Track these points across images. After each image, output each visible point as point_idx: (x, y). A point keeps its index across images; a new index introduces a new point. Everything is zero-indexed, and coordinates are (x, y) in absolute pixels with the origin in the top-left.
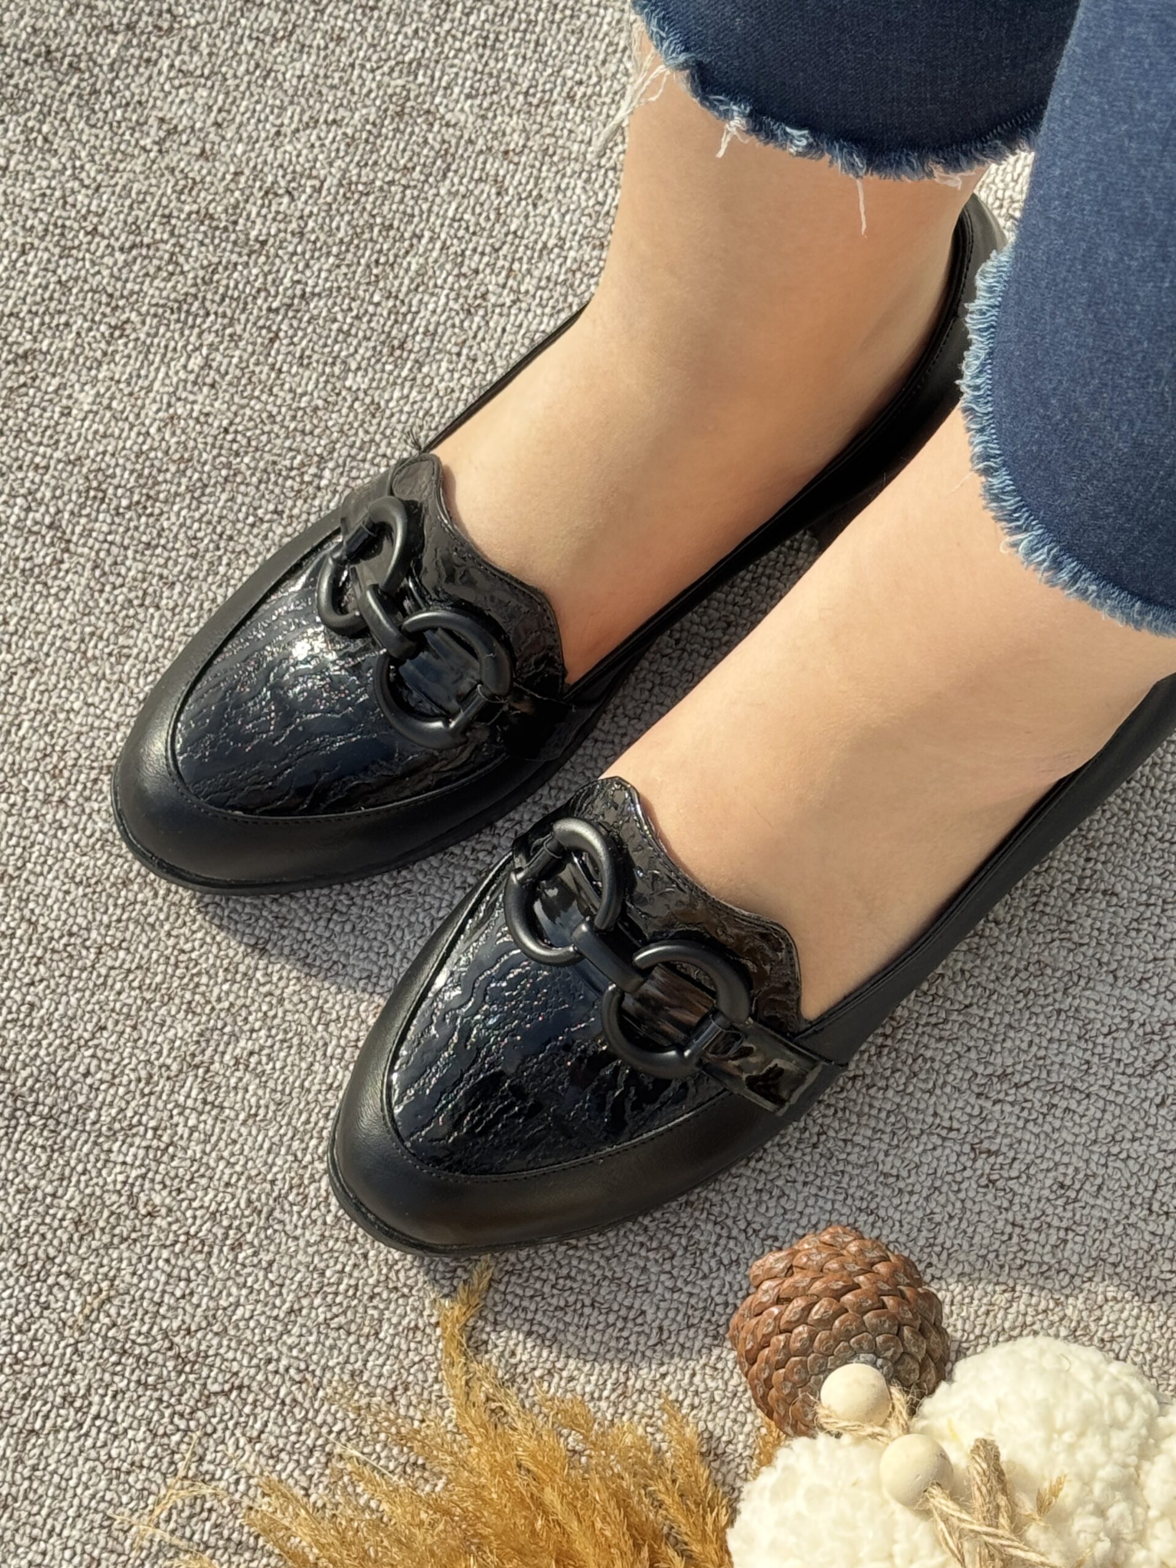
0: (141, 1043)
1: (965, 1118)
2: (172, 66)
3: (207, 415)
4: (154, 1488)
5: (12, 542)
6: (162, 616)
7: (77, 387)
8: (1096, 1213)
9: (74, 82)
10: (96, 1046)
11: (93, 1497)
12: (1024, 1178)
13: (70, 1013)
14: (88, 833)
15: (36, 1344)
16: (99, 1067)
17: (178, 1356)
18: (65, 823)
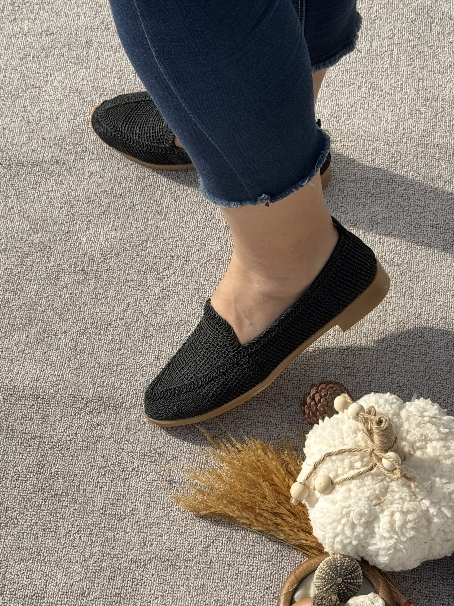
0: (132, 386)
1: (340, 361)
2: (88, 159)
3: (116, 237)
4: (159, 485)
5: (73, 276)
6: (114, 286)
7: (82, 237)
8: (376, 376)
9: (65, 167)
10: (121, 388)
11: (145, 490)
12: (357, 372)
13: (113, 382)
14: (108, 340)
15: (123, 458)
16: (123, 393)
17: (158, 453)
18: (102, 339)
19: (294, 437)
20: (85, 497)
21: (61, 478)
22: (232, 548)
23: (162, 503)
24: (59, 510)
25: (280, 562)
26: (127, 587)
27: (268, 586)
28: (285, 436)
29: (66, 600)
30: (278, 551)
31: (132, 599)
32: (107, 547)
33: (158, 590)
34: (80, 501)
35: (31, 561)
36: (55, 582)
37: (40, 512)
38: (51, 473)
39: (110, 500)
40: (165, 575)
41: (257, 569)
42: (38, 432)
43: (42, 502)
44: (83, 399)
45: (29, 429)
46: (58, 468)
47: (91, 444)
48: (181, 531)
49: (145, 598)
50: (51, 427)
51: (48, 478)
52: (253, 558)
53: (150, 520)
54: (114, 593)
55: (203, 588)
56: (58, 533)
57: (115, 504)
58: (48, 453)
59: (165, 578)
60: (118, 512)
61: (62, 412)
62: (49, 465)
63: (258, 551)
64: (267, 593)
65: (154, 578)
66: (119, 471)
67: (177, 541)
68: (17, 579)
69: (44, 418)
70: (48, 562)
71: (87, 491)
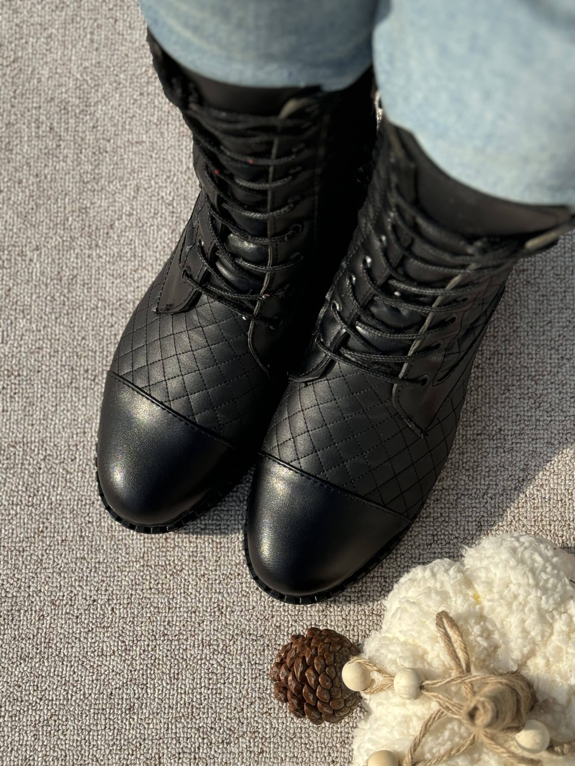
56: (75, 607)
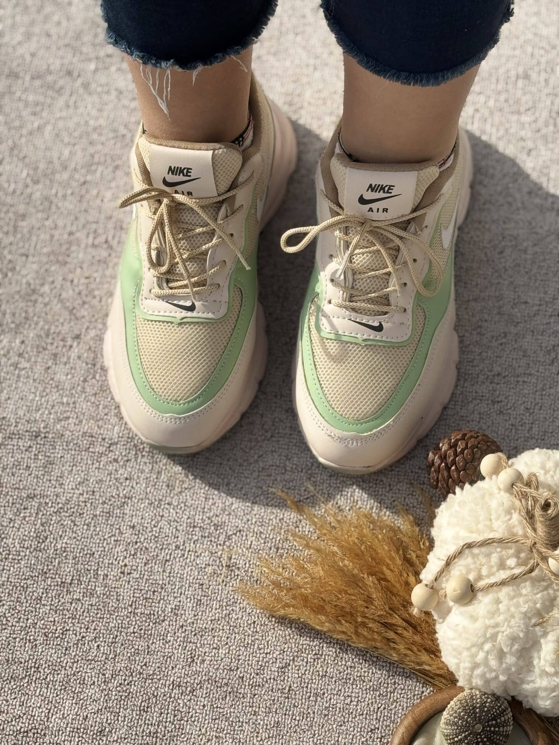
1: (487, 391)
4: (215, 572)
8: (541, 416)
11: (194, 579)
15: (161, 530)
19: (415, 504)
20: (106, 587)
21: (71, 558)
22: (321, 669)
23: (219, 599)
24: (67, 604)
25: (391, 693)
26: (166, 722)
27: (373, 727)
28: (403, 503)
29: (77, 740)
30: (389, 677)
31: (173, 740)
32: (137, 662)
33: (211, 728)
34: (98, 593)
35: (26, 680)
36: (62, 713)
37: (39, 608)
38: (57, 550)
39: (143, 592)
40: (222, 707)
41: (357, 702)
42: (37, 487)
43: (43, 593)
44: (104, 439)
45: (25, 483)
46: (66, 543)
47: (116, 508)
48: (246, 643)
49: (192, 740)
50: (57, 480)
51: (52, 557)
52: (352, 685)
53: (200, 624)
54: (148, 731)
55: (277, 727)
57: (149, 598)
58: (51, 520)
59: (222, 711)
60: (154, 611)
61: (74, 459)
62: (54, 539)
63: (359, 675)
64: (371, 737)
65: (206, 711)
66: (156, 550)
67: (240, 657)
68: (6, 707)
69: (46, 467)
70: (51, 683)
71: (109, 577)
